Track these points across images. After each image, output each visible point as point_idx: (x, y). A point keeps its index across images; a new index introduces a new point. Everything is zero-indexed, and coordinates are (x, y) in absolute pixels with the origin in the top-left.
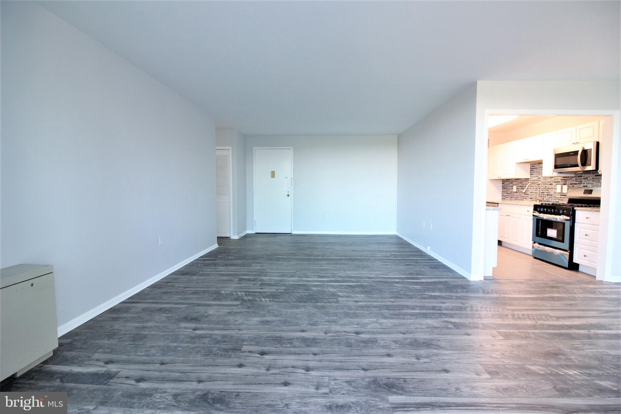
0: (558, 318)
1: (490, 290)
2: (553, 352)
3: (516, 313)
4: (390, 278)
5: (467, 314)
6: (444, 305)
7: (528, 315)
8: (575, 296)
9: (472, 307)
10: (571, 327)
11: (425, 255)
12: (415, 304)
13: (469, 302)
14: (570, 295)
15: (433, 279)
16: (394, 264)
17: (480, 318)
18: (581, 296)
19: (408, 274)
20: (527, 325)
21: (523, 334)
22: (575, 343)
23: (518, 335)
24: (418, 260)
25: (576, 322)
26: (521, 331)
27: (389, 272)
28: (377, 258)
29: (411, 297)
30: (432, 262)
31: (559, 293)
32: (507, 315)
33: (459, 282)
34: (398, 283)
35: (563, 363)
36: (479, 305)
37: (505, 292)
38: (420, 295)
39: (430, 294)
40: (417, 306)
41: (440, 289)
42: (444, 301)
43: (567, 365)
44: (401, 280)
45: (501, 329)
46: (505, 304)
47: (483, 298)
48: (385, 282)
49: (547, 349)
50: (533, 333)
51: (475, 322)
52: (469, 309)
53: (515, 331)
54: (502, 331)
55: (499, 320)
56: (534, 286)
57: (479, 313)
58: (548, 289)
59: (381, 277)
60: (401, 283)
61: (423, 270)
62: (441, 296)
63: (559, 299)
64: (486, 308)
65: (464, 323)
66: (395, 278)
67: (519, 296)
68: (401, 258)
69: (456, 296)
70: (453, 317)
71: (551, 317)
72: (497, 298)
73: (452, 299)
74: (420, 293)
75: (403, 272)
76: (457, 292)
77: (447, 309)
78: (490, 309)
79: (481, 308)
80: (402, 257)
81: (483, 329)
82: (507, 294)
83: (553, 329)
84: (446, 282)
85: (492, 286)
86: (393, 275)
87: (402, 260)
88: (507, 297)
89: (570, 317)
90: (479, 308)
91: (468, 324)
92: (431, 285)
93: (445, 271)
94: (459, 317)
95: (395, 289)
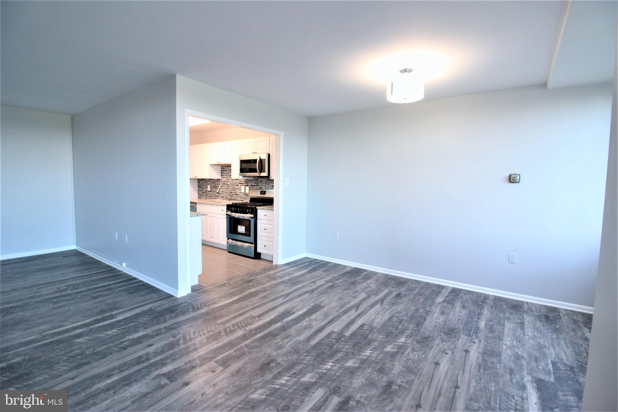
0: (260, 316)
1: (199, 304)
2: (265, 362)
3: (227, 325)
4: (67, 331)
5: (181, 350)
6: (151, 349)
7: (237, 324)
8: (265, 286)
9: (184, 337)
10: (270, 323)
11: (120, 275)
12: (111, 365)
13: (181, 331)
14: (261, 286)
15: (133, 311)
16: (73, 301)
17: (195, 349)
18: (268, 284)
19: (98, 314)
20: (238, 338)
21: (238, 352)
22: (277, 342)
23: (235, 356)
24: (111, 284)
25: (272, 315)
26: (235, 348)
27: (65, 320)
28: (42, 298)
29: (103, 355)
30: (130, 284)
31: (254, 287)
32: (220, 332)
33: (166, 304)
34: (80, 335)
35: (276, 371)
36: (192, 330)
37: (213, 302)
38: (115, 346)
39: (131, 337)
40: (114, 369)
41: (145, 323)
42: (151, 341)
43: (279, 373)
44: (85, 329)
45: (218, 356)
46: (216, 318)
47: (194, 319)
48: (59, 342)
49: (261, 362)
50: (246, 346)
51: (191, 358)
52: (181, 342)
53: (230, 352)
54: (219, 358)
55: (214, 343)
56: (235, 285)
57: (193, 342)
58: (246, 285)
59: (50, 335)
60: (87, 335)
61: (119, 299)
62: (147, 334)
63: (255, 294)
64: (199, 332)
65: (179, 367)
66: (77, 328)
67: (226, 302)
68: (85, 289)
69: (165, 328)
70: (165, 364)
71: (254, 317)
72: (207, 313)
73: (160, 334)
74: (118, 342)
75: (89, 312)
76: (165, 321)
77: (156, 354)
78: (203, 331)
79: (195, 333)
80: (85, 287)
81: (201, 365)
82: (215, 303)
83: (259, 332)
84: (151, 309)
85: (201, 297)
86: (72, 323)
87: (86, 291)
88: (216, 308)
89: (267, 312)
90: (192, 336)
91: (184, 367)
92: (130, 323)
93: (148, 293)
94: (173, 360)
95: (76, 349)
